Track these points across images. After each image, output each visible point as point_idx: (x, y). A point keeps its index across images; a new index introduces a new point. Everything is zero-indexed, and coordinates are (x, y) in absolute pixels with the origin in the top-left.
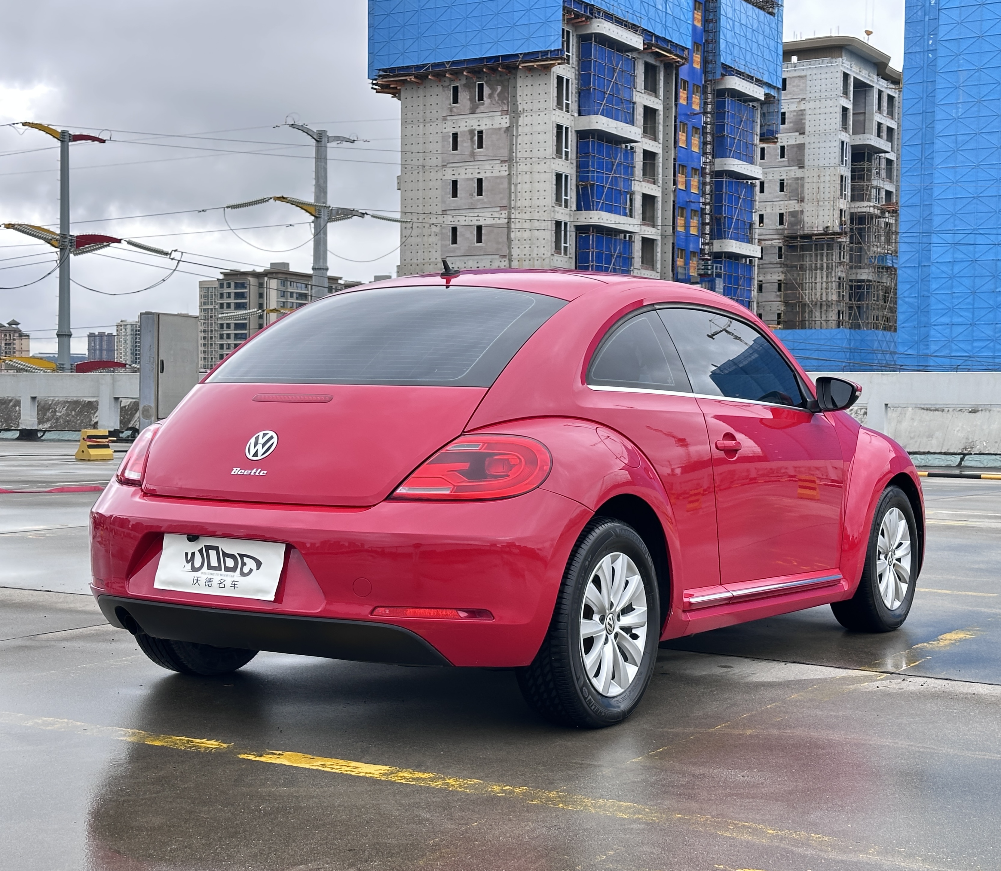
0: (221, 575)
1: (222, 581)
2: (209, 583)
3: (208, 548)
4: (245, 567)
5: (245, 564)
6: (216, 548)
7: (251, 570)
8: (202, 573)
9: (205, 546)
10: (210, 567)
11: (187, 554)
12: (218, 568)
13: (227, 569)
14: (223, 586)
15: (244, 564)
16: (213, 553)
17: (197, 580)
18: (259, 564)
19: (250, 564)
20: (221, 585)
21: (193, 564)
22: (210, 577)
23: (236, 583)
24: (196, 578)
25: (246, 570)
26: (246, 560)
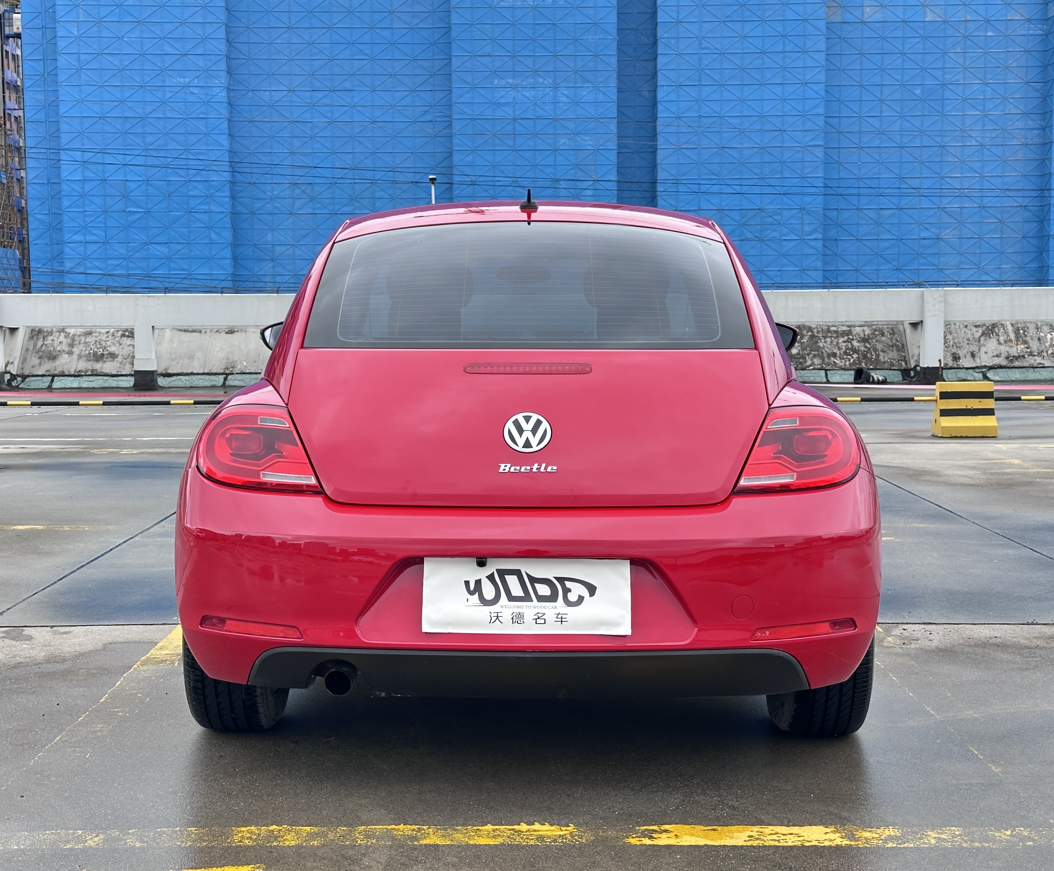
0: (534, 607)
1: (540, 615)
2: (518, 618)
3: (502, 573)
4: (569, 594)
5: (569, 590)
6: (517, 573)
7: (581, 599)
8: (502, 607)
9: (497, 570)
10: (511, 598)
11: (467, 583)
12: (526, 598)
13: (541, 599)
14: (543, 621)
15: (566, 591)
16: (512, 581)
17: (497, 617)
18: (592, 589)
19: (577, 590)
20: (538, 621)
21: (481, 598)
22: (518, 610)
23: (564, 616)
24: (496, 615)
25: (572, 597)
26: (568, 584)
